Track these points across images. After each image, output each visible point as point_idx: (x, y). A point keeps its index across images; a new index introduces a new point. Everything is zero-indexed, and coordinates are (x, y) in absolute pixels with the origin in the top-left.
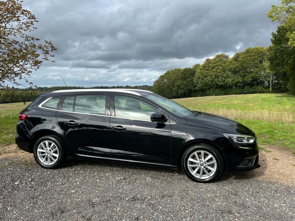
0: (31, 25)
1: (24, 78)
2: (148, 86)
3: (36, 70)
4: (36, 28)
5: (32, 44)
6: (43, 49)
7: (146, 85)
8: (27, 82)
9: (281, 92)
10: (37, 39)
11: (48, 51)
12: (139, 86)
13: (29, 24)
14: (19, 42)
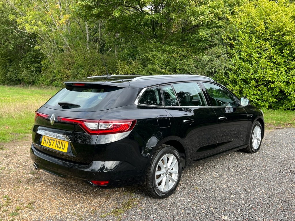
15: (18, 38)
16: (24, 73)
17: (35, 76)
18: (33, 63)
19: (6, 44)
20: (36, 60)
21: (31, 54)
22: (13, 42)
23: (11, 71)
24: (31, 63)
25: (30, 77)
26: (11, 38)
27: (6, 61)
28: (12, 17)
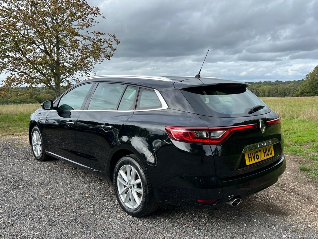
0: (93, 20)
1: (93, 72)
3: (100, 64)
4: (98, 23)
5: (99, 39)
6: (108, 43)
8: (95, 75)
10: (102, 34)
11: (111, 44)
13: (91, 20)
14: (91, 38)
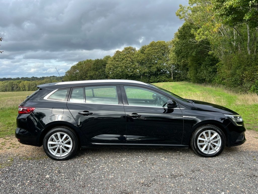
2: (56, 76)
7: (54, 76)
9: (180, 81)
12: (46, 77)
15: (199, 46)
16: (204, 74)
17: (212, 76)
18: (212, 65)
19: (191, 51)
20: (214, 63)
21: (209, 58)
22: (195, 50)
23: (199, 73)
24: (210, 65)
25: (208, 77)
26: (194, 47)
27: (197, 65)
28: (192, 31)
